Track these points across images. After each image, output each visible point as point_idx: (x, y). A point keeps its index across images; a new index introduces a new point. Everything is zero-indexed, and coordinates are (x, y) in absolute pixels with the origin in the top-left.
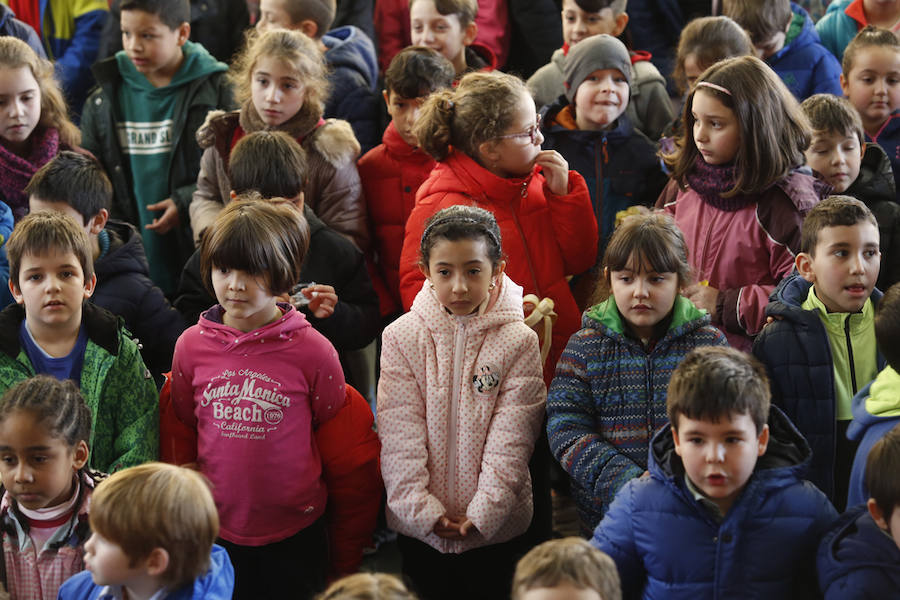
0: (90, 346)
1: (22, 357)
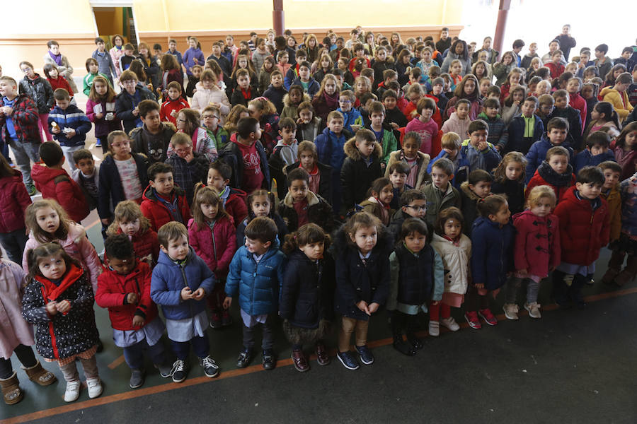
0: (384, 130)
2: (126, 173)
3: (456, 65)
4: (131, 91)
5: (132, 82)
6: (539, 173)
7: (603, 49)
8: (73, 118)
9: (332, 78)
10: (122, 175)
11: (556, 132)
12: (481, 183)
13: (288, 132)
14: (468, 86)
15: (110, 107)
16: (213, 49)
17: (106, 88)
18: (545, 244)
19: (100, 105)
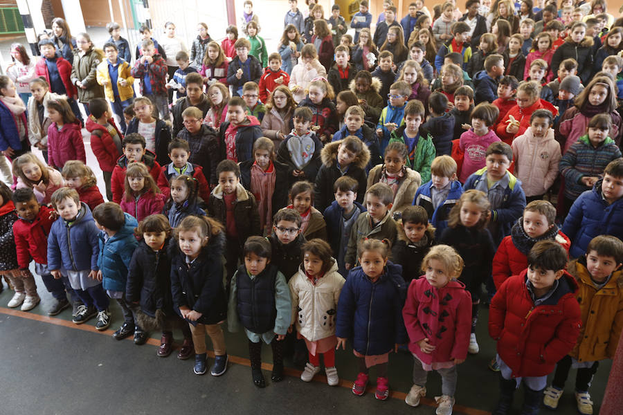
0: (421, 137)
1: (402, 138)
4: (242, 58)
5: (243, 49)
14: (594, 93)
15: (218, 72)
17: (217, 54)
19: (210, 70)
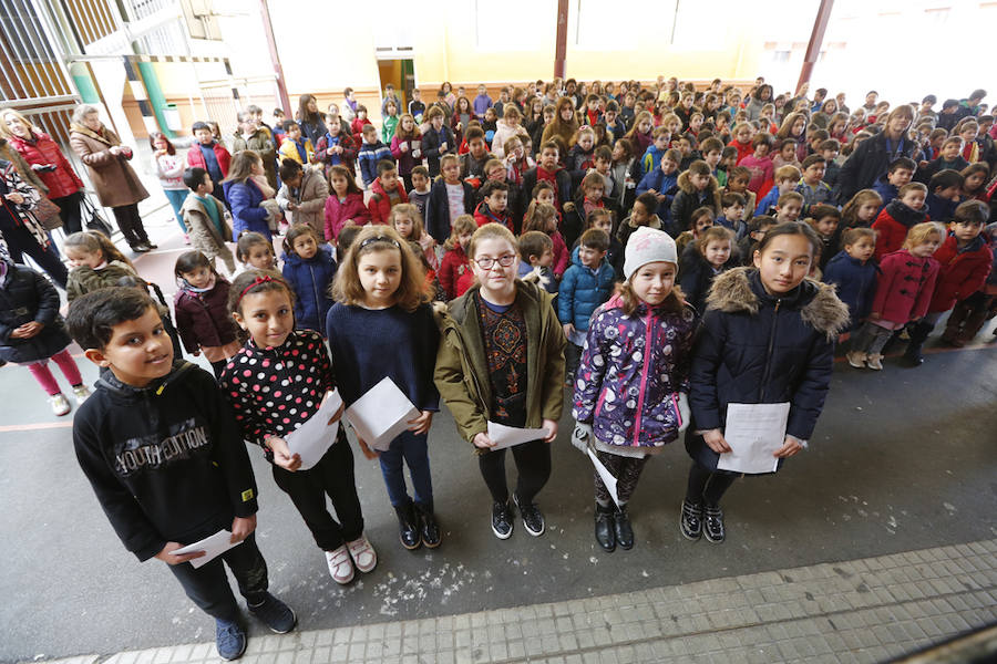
2: (454, 198)
3: (768, 114)
6: (888, 212)
7: (931, 100)
8: (382, 153)
9: (647, 115)
10: (450, 199)
11: (902, 173)
12: (828, 218)
13: (604, 162)
15: (415, 144)
16: (501, 96)
18: (913, 287)
19: (406, 143)
